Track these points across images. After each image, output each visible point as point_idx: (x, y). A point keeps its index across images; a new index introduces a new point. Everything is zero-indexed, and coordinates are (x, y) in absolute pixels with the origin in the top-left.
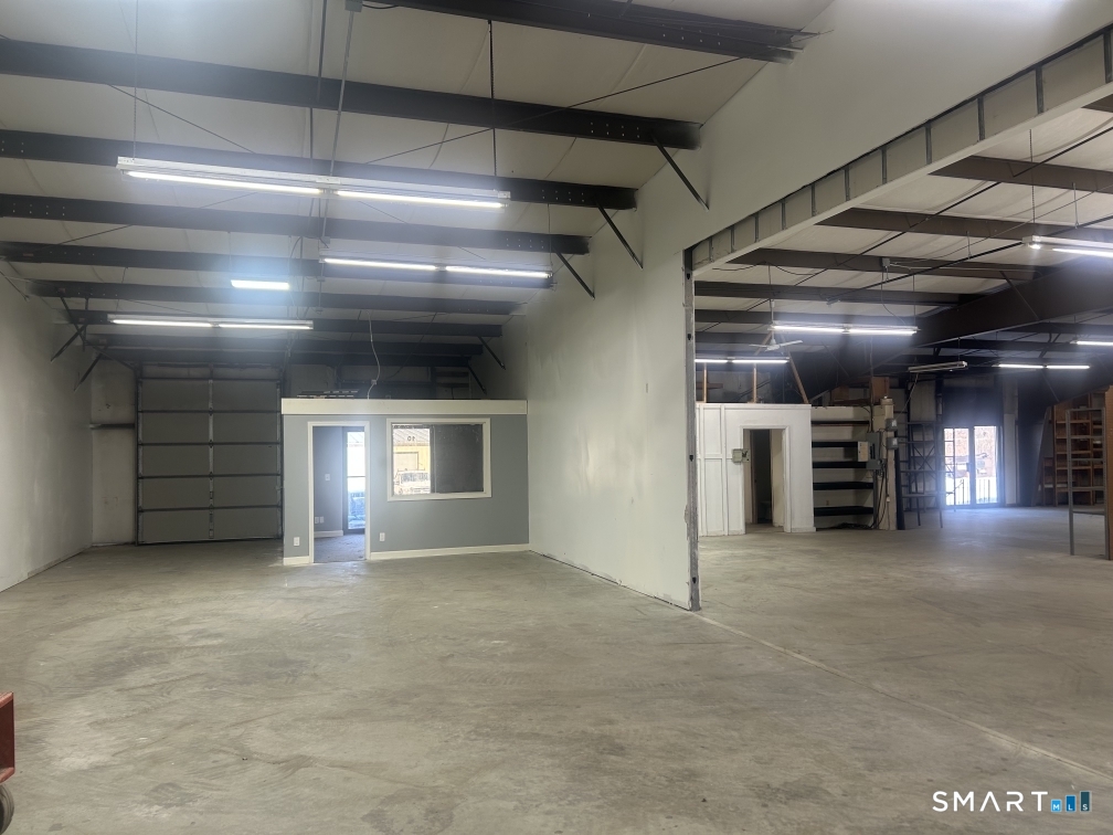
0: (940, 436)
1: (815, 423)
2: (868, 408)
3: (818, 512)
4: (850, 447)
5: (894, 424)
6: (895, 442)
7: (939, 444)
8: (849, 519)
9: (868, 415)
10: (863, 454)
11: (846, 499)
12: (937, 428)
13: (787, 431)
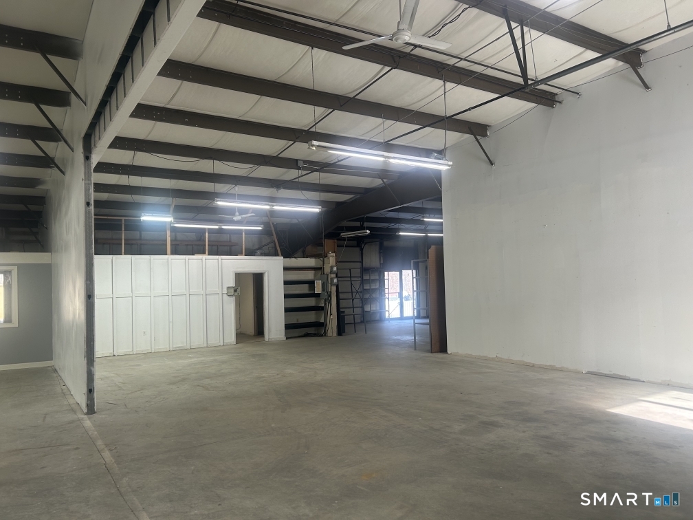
0: (382, 277)
1: (286, 269)
2: (322, 259)
3: (288, 327)
4: (311, 283)
5: (335, 269)
6: (335, 280)
7: (381, 281)
8: (311, 330)
9: (321, 263)
10: (318, 289)
11: (310, 317)
12: (380, 271)
13: (266, 274)
